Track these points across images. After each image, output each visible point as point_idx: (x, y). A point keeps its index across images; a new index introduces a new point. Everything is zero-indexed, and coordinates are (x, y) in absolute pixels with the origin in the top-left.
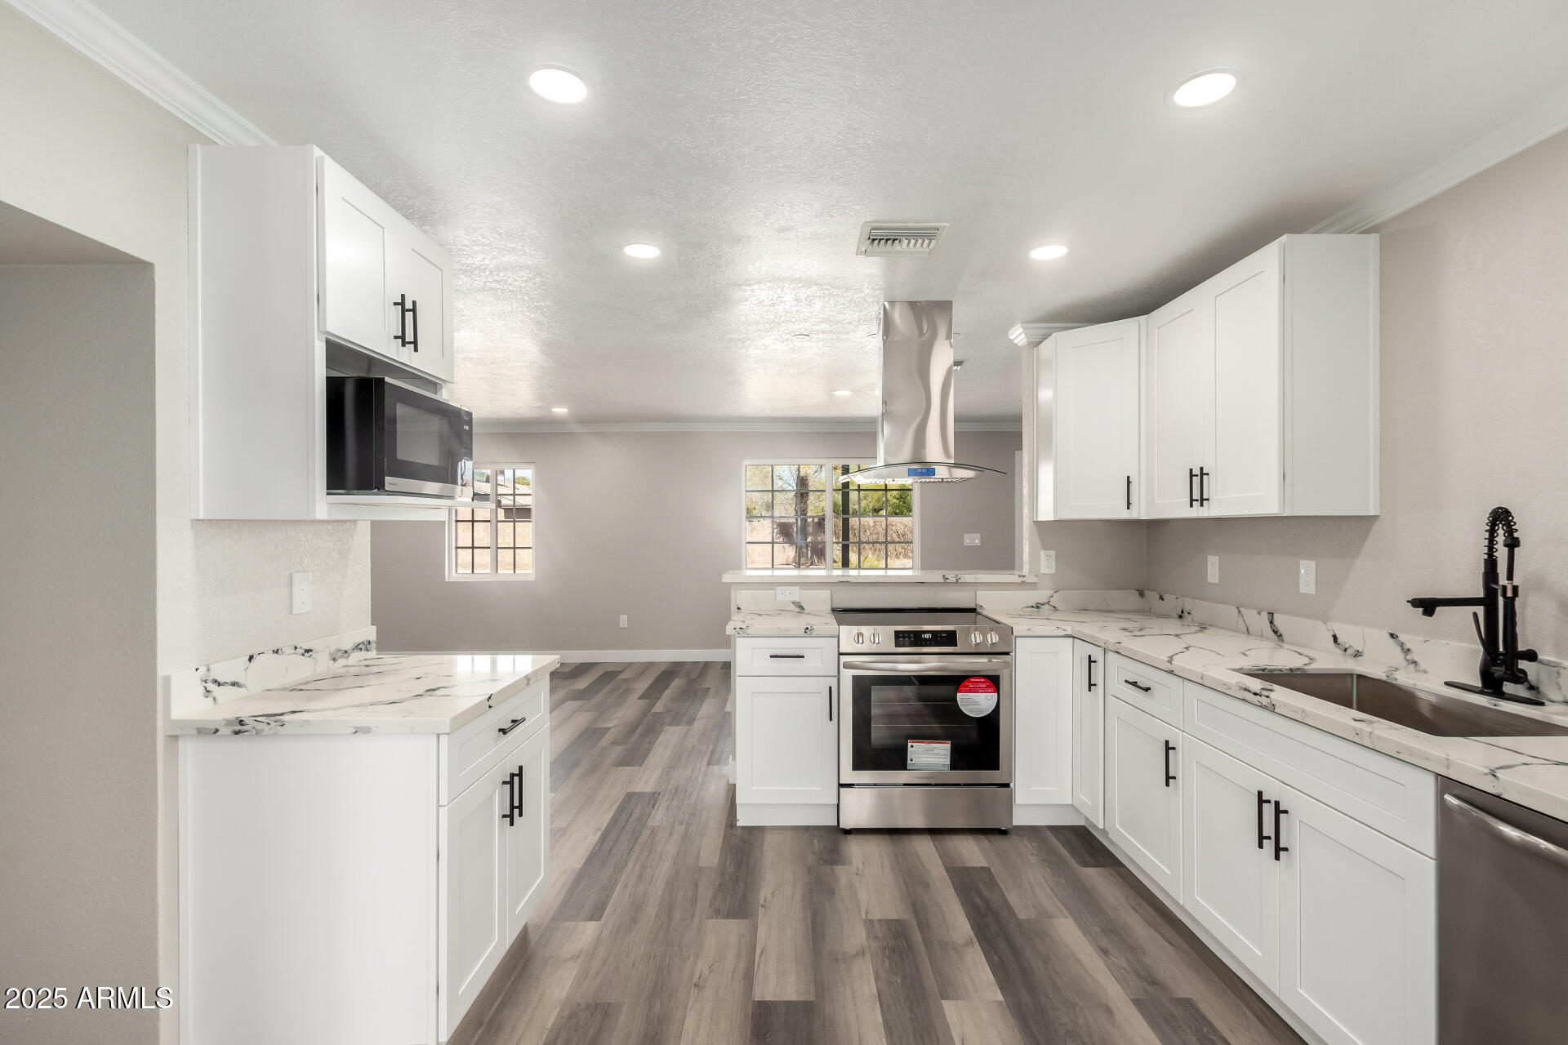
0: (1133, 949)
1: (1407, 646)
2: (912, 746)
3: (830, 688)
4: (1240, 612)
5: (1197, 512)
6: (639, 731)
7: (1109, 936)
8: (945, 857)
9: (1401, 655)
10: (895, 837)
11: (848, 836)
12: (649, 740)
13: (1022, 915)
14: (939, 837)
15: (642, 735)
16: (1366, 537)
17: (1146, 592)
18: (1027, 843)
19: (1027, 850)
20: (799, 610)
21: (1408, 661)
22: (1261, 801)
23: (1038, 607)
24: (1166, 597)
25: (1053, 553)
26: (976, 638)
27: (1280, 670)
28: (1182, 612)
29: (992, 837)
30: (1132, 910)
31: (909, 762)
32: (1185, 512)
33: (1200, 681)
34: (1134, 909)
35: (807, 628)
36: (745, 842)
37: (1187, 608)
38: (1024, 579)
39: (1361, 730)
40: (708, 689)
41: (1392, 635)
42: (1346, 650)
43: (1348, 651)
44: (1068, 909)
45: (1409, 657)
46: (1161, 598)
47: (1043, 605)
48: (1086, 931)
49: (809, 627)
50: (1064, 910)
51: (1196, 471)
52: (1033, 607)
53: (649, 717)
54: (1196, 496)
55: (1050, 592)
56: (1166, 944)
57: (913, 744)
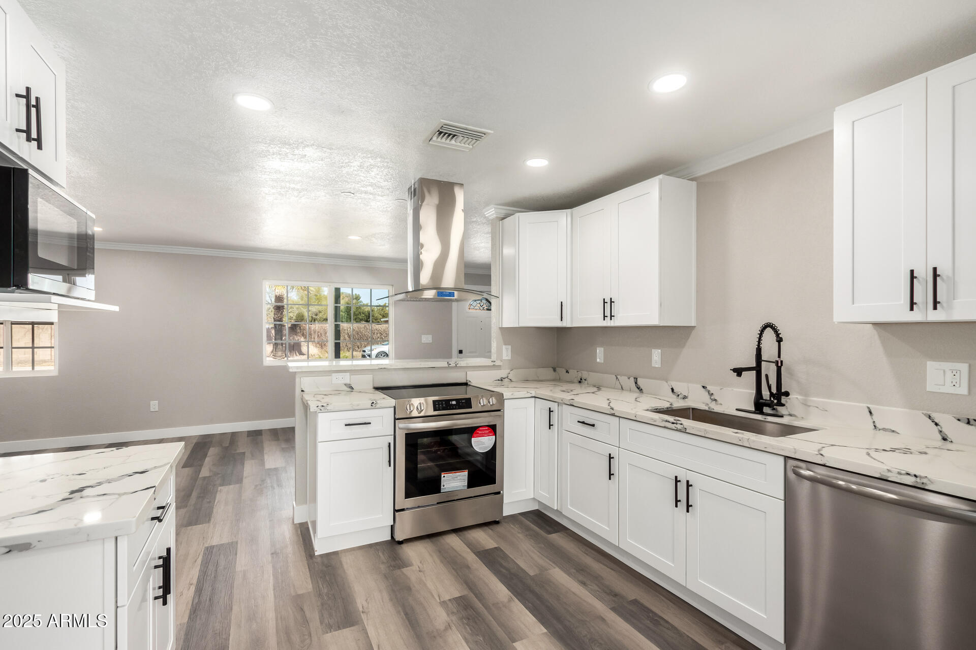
0: (597, 578)
1: (711, 392)
2: (444, 477)
3: (390, 444)
4: (617, 378)
5: (608, 323)
6: (194, 494)
7: (581, 572)
8: (469, 545)
9: (708, 397)
10: (434, 539)
11: (402, 545)
12: (208, 500)
13: (532, 573)
14: (460, 533)
15: (198, 497)
16: (689, 337)
17: (557, 369)
18: (513, 526)
19: (515, 531)
20: (349, 389)
21: (712, 399)
22: (677, 481)
23: (502, 380)
24: (570, 371)
25: (510, 347)
26: (484, 401)
27: (663, 409)
28: (581, 379)
29: (491, 527)
30: (585, 555)
31: (442, 487)
32: (598, 322)
33: (635, 419)
34: (585, 553)
35: (373, 403)
36: (327, 566)
37: (584, 377)
38: (494, 363)
39: (742, 438)
40: (244, 453)
41: (703, 387)
42: (678, 396)
43: (680, 396)
44: (554, 563)
45: (712, 398)
46: (567, 372)
47: (504, 378)
48: (569, 574)
49: (374, 401)
50: (553, 565)
51: (608, 300)
52: (499, 380)
53: (199, 482)
54: (608, 313)
55: (508, 371)
56: (611, 570)
57: (445, 475)
